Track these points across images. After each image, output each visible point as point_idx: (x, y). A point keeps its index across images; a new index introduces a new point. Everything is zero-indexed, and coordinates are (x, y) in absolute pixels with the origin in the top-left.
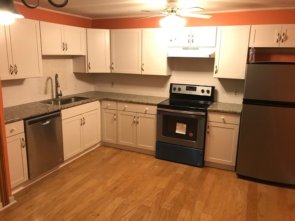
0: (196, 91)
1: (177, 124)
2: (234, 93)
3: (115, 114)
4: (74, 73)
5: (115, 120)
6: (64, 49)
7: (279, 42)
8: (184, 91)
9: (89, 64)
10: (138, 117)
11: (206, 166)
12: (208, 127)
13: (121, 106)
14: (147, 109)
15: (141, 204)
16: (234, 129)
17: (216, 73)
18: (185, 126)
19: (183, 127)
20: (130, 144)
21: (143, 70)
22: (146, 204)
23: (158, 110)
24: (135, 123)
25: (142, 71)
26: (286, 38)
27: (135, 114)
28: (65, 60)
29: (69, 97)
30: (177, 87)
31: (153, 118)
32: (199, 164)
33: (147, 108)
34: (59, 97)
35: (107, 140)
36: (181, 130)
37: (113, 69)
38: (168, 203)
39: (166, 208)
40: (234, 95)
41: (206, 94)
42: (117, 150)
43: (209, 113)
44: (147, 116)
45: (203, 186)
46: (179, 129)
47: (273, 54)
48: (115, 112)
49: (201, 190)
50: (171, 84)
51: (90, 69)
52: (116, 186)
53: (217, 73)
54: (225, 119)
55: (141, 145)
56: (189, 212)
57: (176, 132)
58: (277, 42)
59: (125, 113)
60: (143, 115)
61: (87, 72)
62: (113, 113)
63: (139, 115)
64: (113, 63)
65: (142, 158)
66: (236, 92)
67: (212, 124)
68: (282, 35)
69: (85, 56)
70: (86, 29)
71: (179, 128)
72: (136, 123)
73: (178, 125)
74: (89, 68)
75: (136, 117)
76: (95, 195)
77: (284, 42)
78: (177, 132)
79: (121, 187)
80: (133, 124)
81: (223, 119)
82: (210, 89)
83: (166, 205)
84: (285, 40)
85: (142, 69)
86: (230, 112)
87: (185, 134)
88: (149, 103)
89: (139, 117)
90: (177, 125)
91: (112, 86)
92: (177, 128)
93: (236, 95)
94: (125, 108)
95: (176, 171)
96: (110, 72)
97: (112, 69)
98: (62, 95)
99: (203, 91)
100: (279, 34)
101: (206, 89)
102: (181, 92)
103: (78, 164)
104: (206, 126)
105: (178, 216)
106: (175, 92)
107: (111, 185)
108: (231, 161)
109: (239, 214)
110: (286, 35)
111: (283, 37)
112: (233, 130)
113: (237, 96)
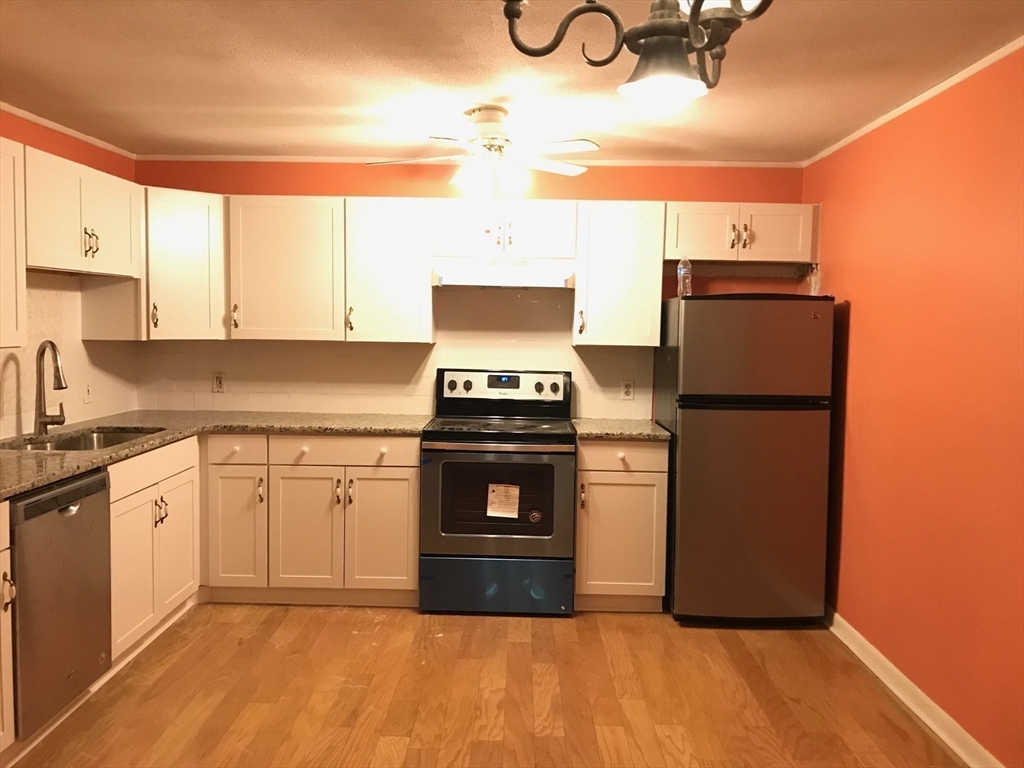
0: (518, 387)
1: (492, 487)
2: (623, 390)
3: (261, 480)
4: (85, 342)
5: (262, 500)
6: (87, 251)
7: (736, 246)
8: (482, 390)
9: (152, 307)
10: (351, 481)
11: (582, 613)
12: (583, 486)
13: (285, 449)
14: (384, 450)
15: (469, 740)
16: (654, 485)
17: (581, 332)
18: (515, 491)
19: (507, 497)
20: (323, 578)
21: (352, 329)
22: (484, 737)
23: (423, 451)
24: (339, 501)
25: (348, 329)
26: (752, 237)
27: (338, 473)
28: (59, 292)
29: (80, 428)
30: (461, 378)
31: (407, 480)
32: (563, 608)
33: (384, 446)
34: (49, 427)
35: (227, 576)
36: (503, 504)
37: (236, 326)
38: (545, 720)
39: (552, 733)
40: (622, 395)
41: (547, 395)
42: (270, 610)
43: (582, 444)
44: (383, 473)
45: (609, 660)
46: (496, 506)
47: (713, 280)
48: (262, 472)
49: (612, 672)
50: (439, 370)
51: (156, 325)
52: (352, 709)
53: (584, 332)
54: (628, 460)
55: (362, 579)
56: (620, 730)
57: (488, 514)
58: (733, 247)
59: (300, 471)
60: (368, 472)
61: (144, 338)
62: (254, 478)
63: (352, 473)
64: (236, 307)
65: (376, 621)
66: (627, 386)
67: (592, 477)
68: (742, 229)
69: (137, 281)
70: (146, 190)
71: (496, 500)
72: (342, 502)
73: (494, 491)
74: (152, 325)
75: (343, 481)
76: (297, 747)
77: (748, 246)
78: (490, 513)
79: (371, 708)
80: (331, 509)
81: (623, 460)
82: (560, 380)
83: (545, 728)
84: (750, 243)
85: (348, 325)
86: (641, 437)
87: (515, 516)
88: (392, 428)
89: (355, 481)
90: (490, 490)
91: (215, 390)
92: (489, 502)
93: (627, 393)
94: (303, 454)
95: (506, 638)
96: (222, 337)
97: (233, 327)
98: (63, 422)
99: (539, 387)
100: (734, 226)
101: (547, 381)
102: (472, 394)
103: (159, 672)
104: (575, 487)
105: (598, 746)
106: (456, 394)
107: (333, 708)
108: (652, 584)
109: (744, 706)
110: (750, 230)
111: (744, 236)
112: (650, 488)
113: (631, 397)
